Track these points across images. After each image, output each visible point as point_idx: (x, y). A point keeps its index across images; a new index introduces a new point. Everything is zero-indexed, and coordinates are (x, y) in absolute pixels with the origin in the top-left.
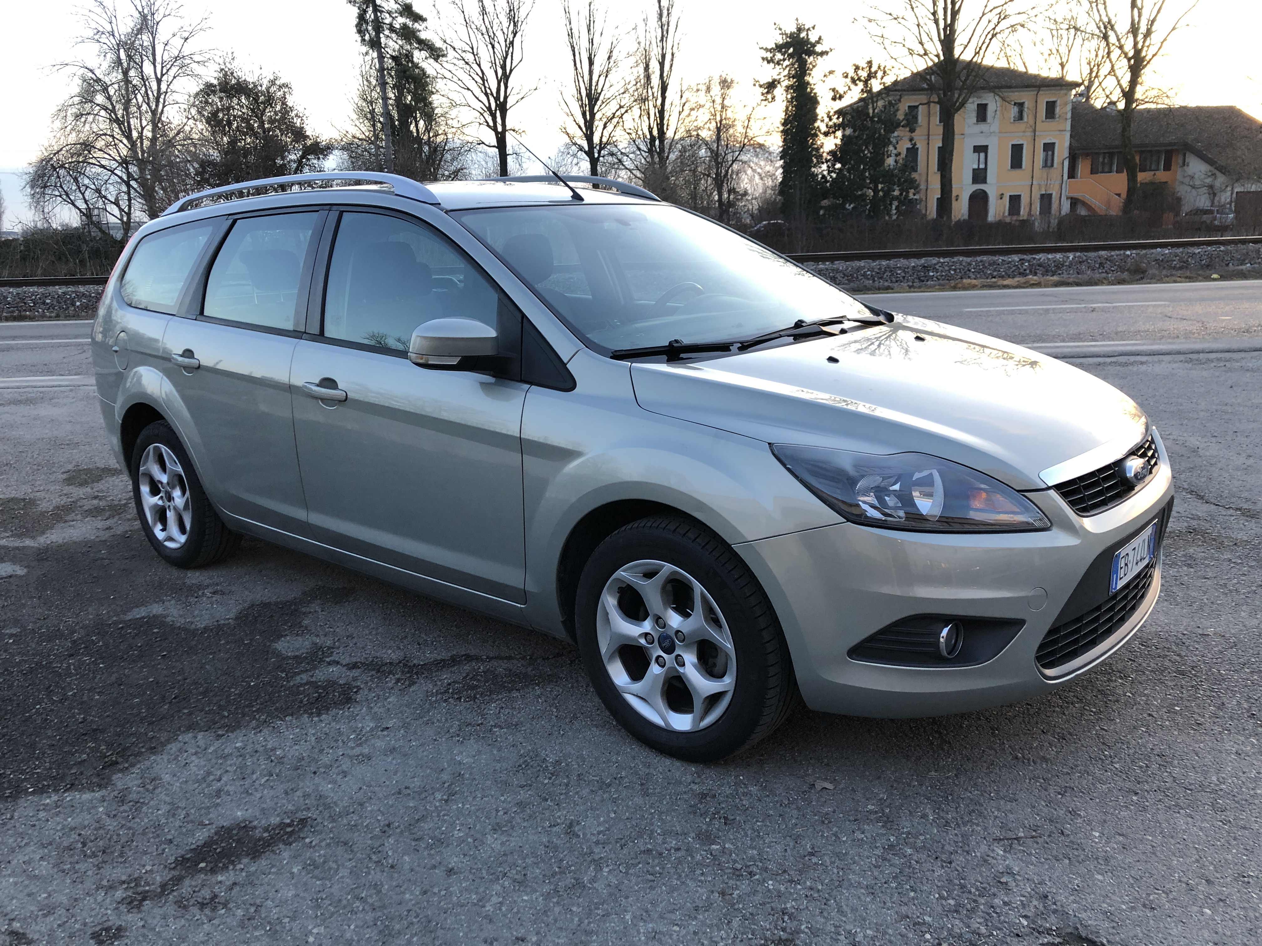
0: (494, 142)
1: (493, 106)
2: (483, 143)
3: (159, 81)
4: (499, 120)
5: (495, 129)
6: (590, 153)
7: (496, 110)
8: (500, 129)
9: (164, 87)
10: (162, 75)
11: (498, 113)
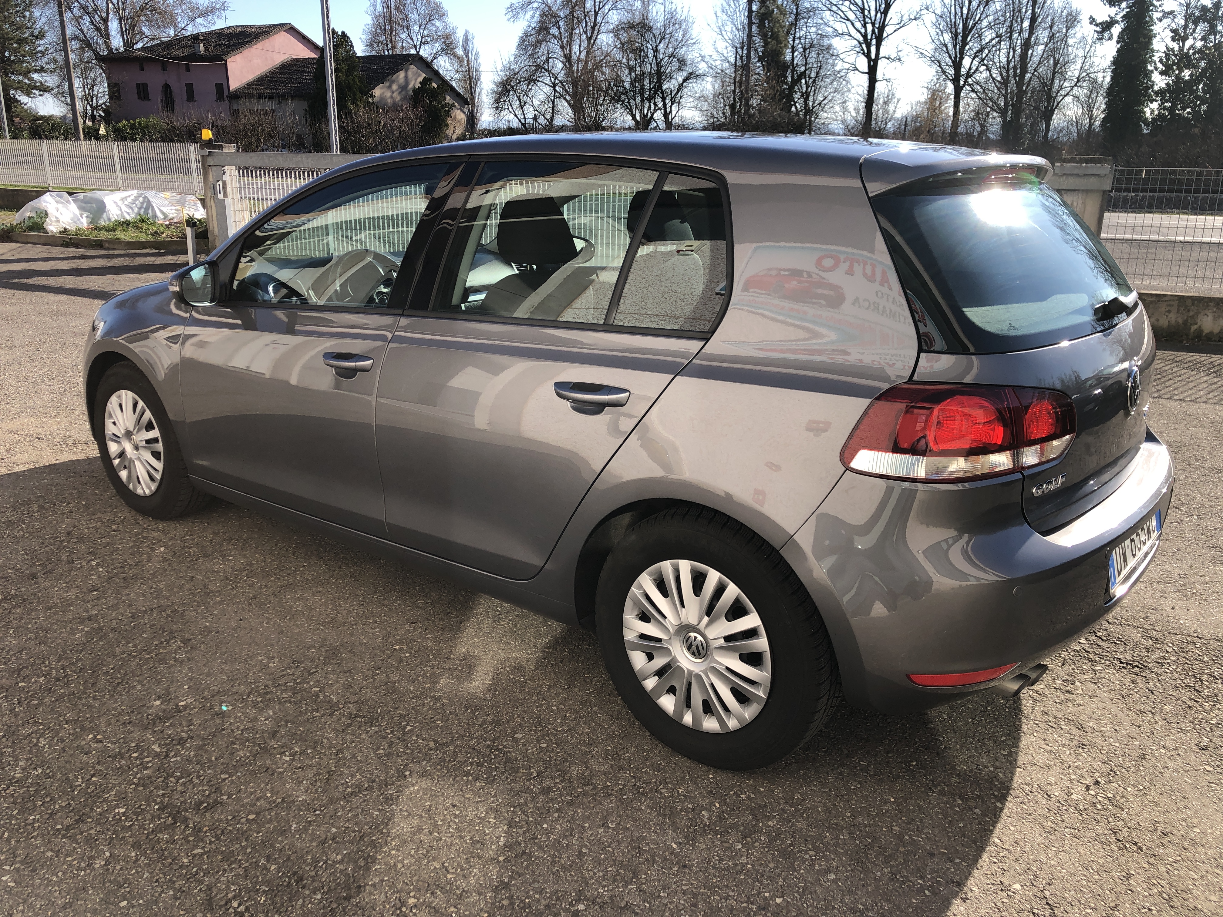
0: (866, 70)
1: (869, 37)
2: (858, 69)
3: (596, 14)
4: (873, 49)
5: (868, 55)
6: (955, 80)
7: (871, 39)
8: (873, 56)
9: (599, 19)
10: (599, 9)
11: (874, 42)
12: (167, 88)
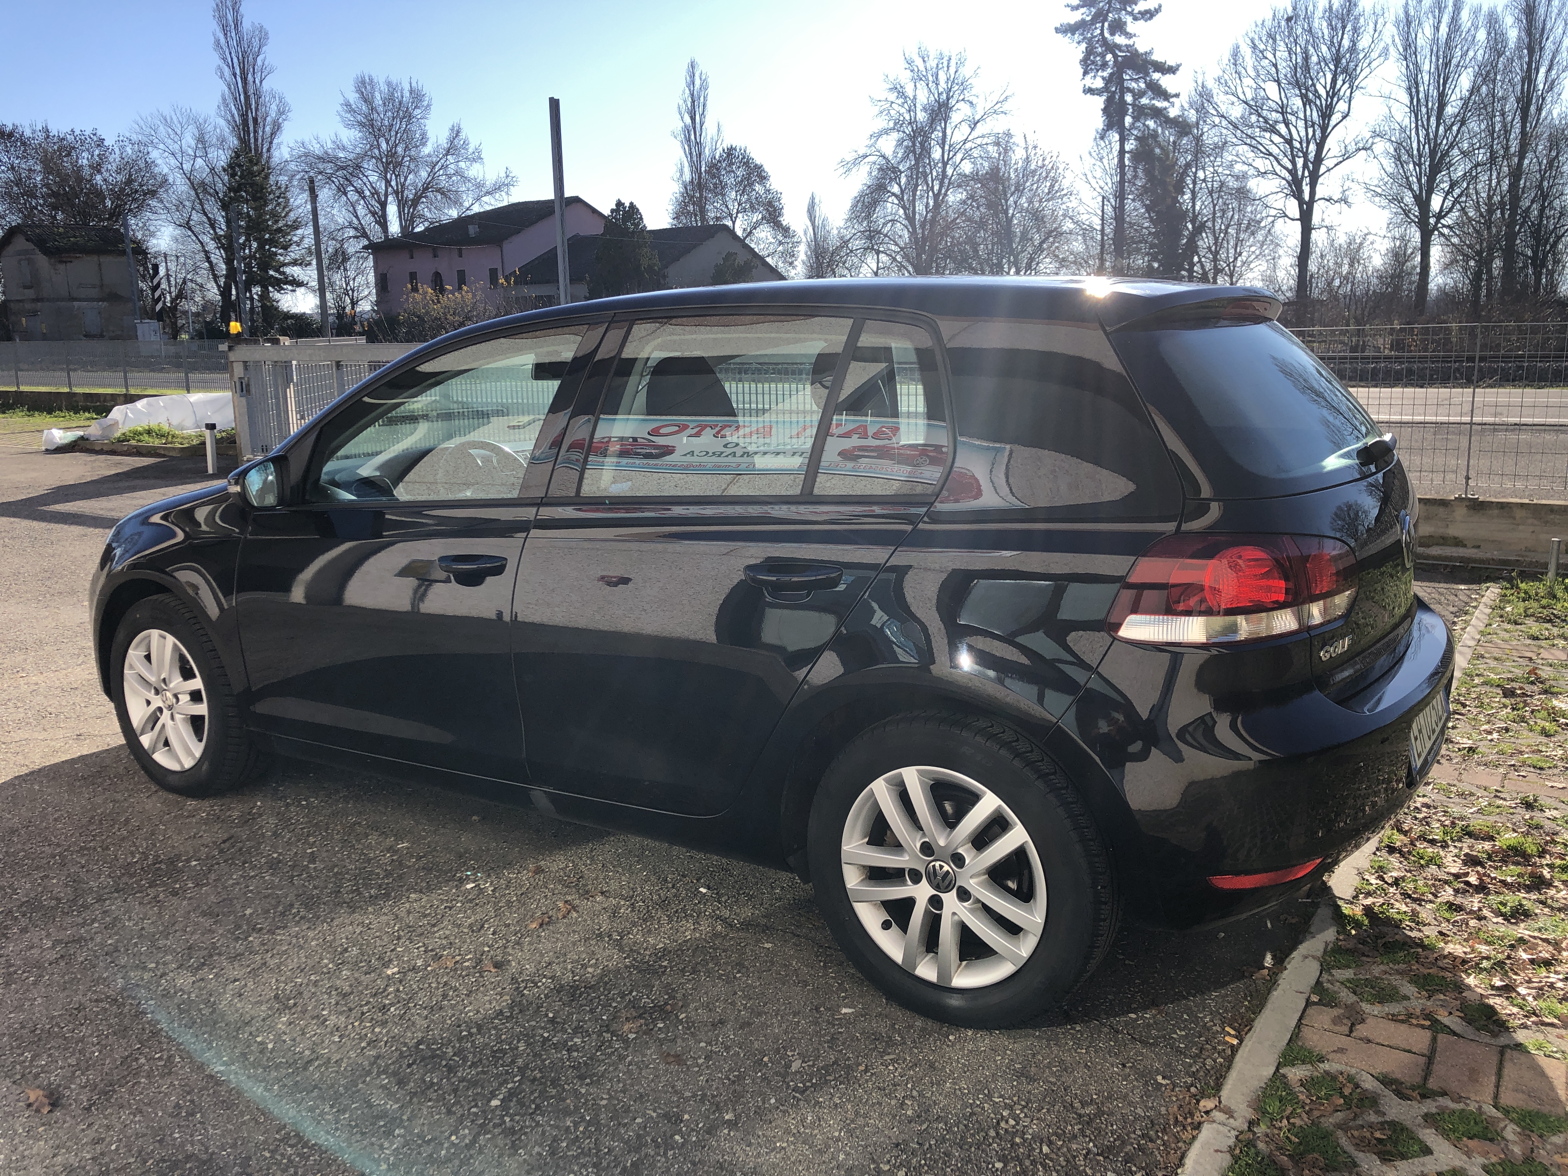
0: (1298, 216)
1: (1300, 173)
2: (1286, 216)
3: (945, 164)
4: (1306, 189)
5: (1300, 198)
6: (1422, 223)
7: (1303, 176)
8: (1307, 197)
9: (949, 171)
10: (949, 159)
11: (1307, 180)
12: (437, 273)
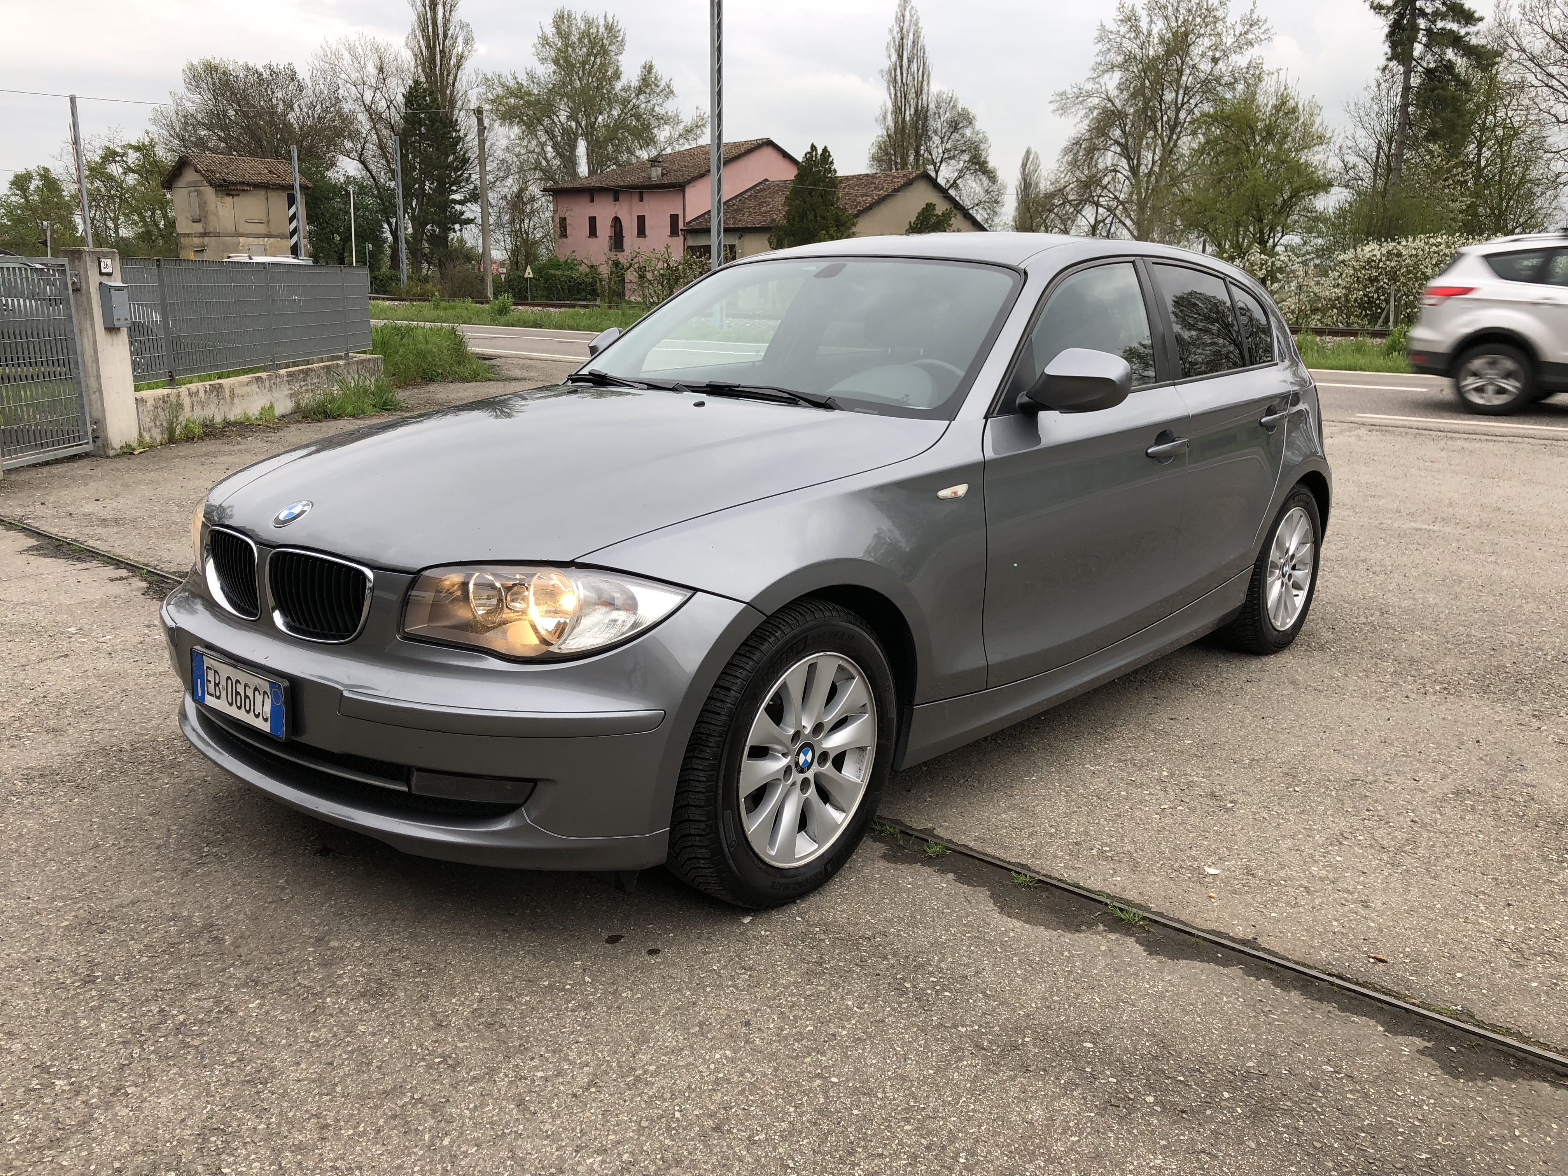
3: (1178, 110)
12: (617, 221)
